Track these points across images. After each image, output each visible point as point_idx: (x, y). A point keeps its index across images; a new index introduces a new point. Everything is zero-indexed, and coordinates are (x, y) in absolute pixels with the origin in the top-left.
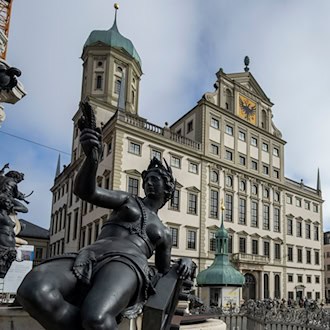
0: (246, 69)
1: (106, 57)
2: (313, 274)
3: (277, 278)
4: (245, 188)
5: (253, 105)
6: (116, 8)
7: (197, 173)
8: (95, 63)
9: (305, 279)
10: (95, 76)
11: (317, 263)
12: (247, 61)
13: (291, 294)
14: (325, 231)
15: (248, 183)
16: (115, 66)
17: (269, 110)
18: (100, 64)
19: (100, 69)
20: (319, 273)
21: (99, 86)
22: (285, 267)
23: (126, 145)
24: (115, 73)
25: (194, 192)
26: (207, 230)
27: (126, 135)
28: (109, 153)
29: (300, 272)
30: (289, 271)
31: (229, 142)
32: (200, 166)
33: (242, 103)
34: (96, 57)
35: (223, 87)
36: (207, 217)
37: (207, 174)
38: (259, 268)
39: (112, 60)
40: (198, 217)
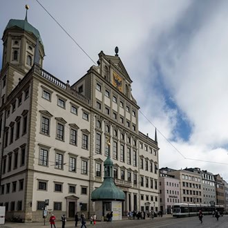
0: (117, 55)
1: (20, 38)
2: (154, 195)
3: (135, 197)
4: (117, 135)
5: (120, 80)
6: (27, 8)
7: (88, 120)
8: (13, 42)
9: (150, 198)
10: (12, 51)
11: (156, 188)
12: (117, 50)
13: (142, 207)
14: (160, 168)
15: (119, 132)
16: (27, 45)
17: (129, 85)
18: (16, 43)
19: (16, 46)
20: (157, 195)
21: (15, 58)
22: (139, 190)
23: (40, 91)
24: (27, 50)
25: (86, 133)
26: (94, 161)
27: (40, 84)
28: (26, 98)
29: (148, 193)
30: (142, 193)
31: (107, 102)
32: (89, 116)
33: (114, 77)
34: (13, 37)
35: (103, 64)
36: (94, 151)
37: (94, 122)
38: (126, 190)
39: (25, 40)
40: (89, 152)
